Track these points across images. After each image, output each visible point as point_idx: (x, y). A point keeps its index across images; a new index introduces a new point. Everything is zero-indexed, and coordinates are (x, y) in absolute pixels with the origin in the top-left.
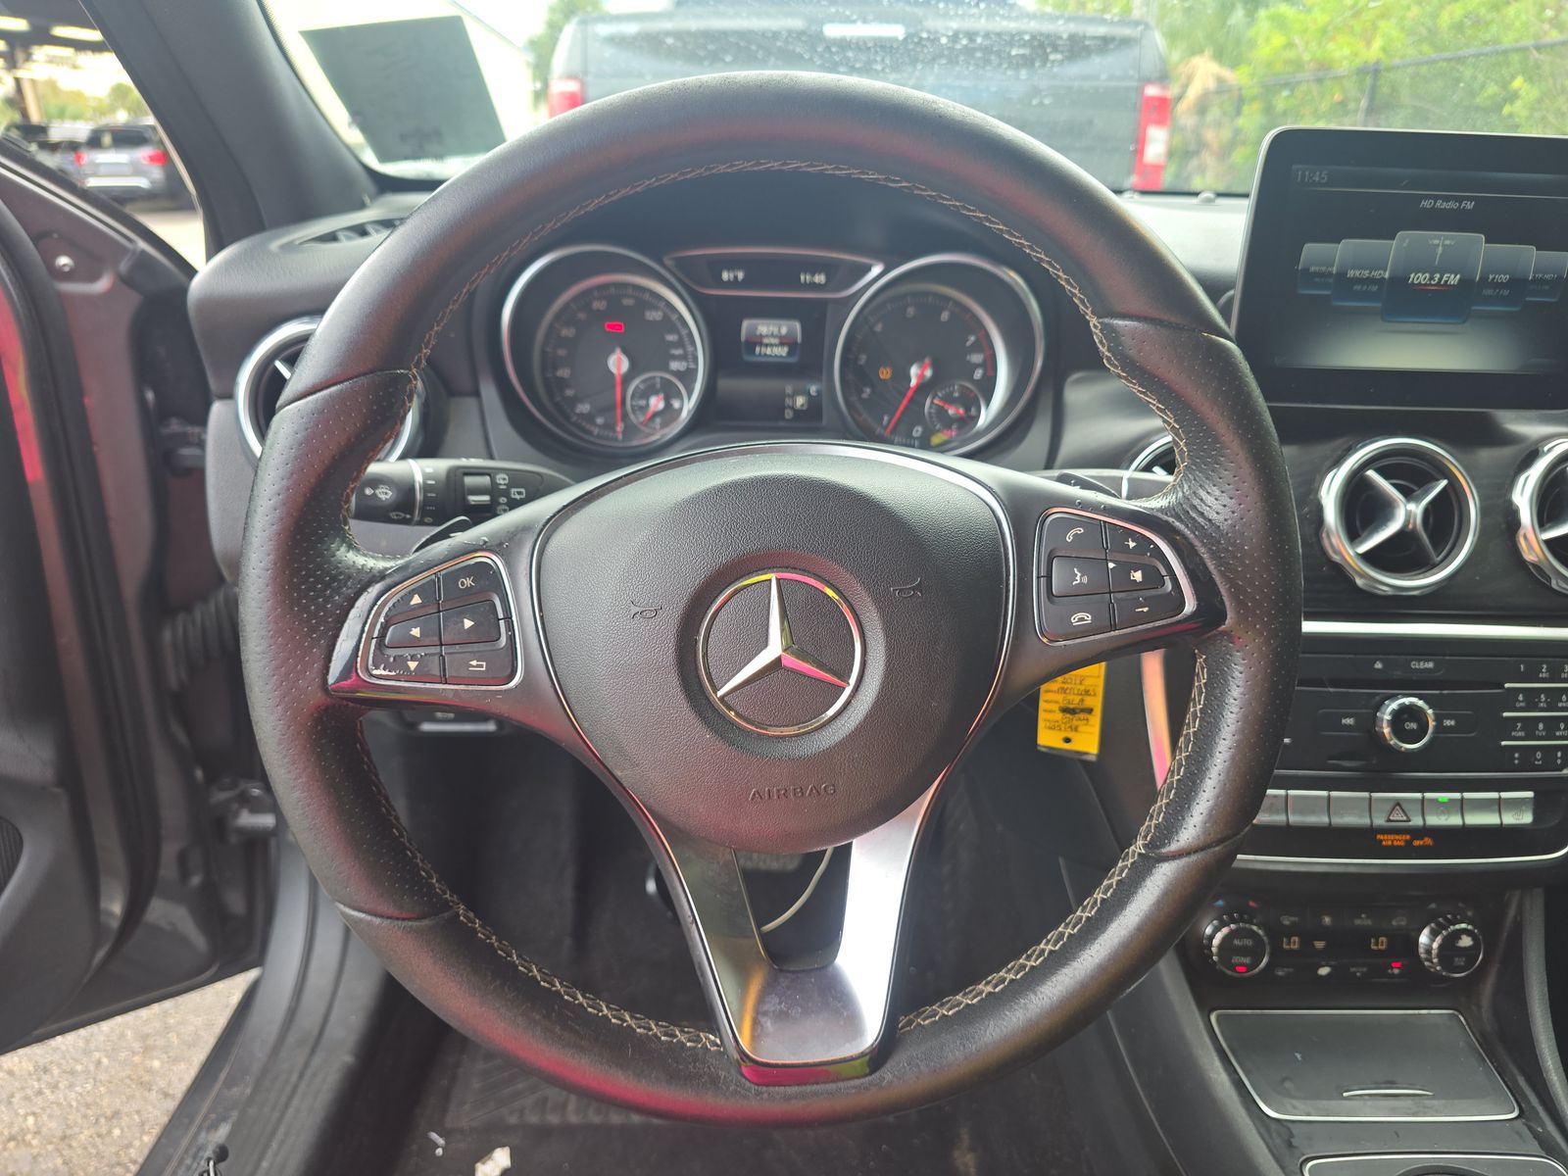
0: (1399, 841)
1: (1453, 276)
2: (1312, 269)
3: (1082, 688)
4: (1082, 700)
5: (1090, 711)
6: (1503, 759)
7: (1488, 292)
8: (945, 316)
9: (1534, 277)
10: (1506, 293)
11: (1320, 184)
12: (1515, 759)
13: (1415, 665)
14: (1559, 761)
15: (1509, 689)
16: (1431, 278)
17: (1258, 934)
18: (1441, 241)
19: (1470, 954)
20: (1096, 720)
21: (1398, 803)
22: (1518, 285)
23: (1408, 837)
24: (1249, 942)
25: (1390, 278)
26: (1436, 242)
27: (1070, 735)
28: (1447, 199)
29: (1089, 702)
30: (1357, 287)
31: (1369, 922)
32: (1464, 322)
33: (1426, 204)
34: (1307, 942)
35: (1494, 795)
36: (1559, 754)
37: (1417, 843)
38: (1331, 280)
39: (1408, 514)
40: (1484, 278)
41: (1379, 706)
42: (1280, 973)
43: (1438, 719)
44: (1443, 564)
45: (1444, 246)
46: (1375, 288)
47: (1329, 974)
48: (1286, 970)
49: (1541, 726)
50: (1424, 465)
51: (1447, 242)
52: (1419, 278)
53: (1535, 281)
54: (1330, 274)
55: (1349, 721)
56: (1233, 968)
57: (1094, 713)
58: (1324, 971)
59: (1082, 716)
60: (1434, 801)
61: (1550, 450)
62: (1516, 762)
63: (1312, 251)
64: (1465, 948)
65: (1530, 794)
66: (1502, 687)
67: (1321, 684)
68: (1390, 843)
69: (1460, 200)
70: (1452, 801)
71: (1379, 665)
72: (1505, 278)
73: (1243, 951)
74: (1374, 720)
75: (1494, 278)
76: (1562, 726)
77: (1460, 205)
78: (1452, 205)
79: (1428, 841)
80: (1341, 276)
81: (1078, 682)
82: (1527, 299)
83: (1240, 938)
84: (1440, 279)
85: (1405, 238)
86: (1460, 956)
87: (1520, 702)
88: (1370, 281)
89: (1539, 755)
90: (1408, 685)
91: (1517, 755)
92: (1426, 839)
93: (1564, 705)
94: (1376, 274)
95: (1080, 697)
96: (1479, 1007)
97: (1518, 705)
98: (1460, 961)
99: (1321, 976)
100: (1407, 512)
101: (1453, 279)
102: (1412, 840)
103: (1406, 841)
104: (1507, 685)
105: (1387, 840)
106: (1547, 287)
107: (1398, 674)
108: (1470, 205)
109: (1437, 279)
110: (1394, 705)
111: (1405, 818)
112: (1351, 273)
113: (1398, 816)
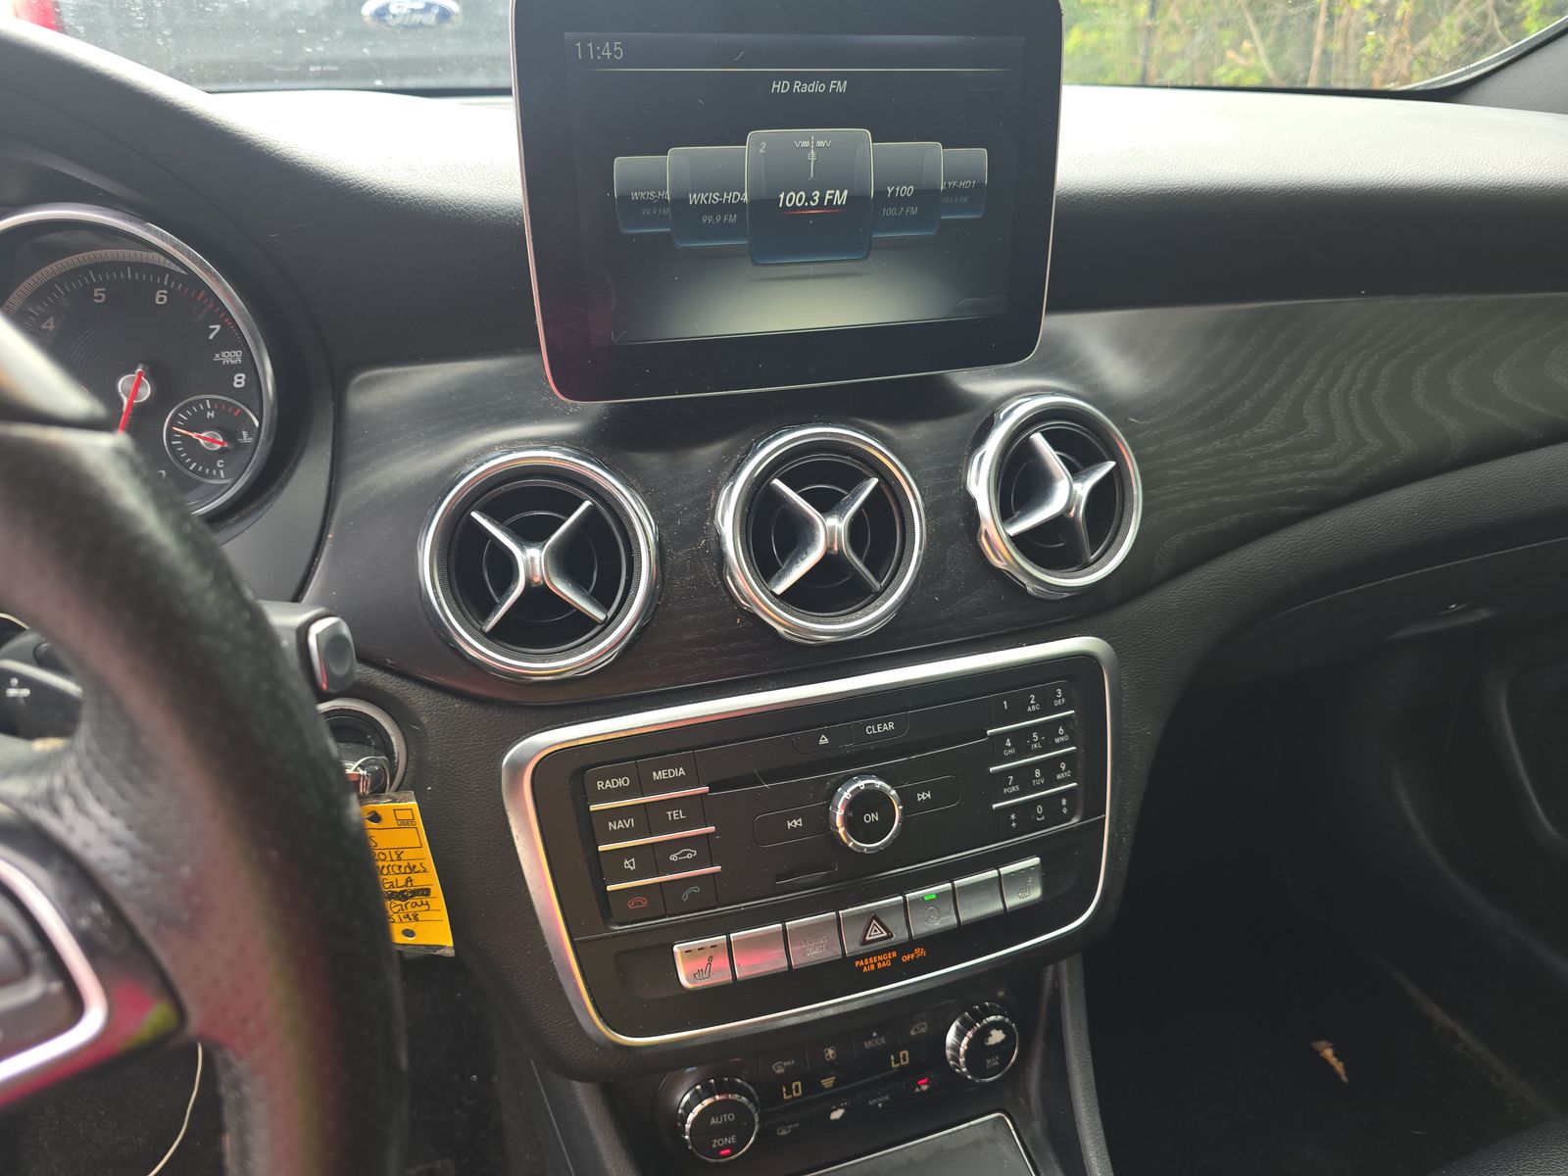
0: (884, 961)
1: (838, 192)
2: (635, 195)
3: (404, 864)
4: (409, 880)
5: (426, 892)
6: (998, 825)
7: (890, 212)
8: (161, 298)
9: (947, 185)
10: (914, 211)
11: (613, 63)
12: (1012, 821)
13: (871, 730)
14: (1065, 811)
15: (993, 736)
16: (809, 198)
17: (741, 1104)
18: (812, 143)
19: (1003, 1049)
20: (438, 900)
21: (874, 916)
22: (927, 197)
23: (894, 954)
24: (730, 1117)
25: (751, 201)
26: (805, 144)
27: (411, 926)
28: (807, 78)
29: (419, 881)
30: (707, 219)
31: (883, 1040)
32: (866, 257)
33: (779, 87)
34: (812, 1085)
35: (992, 873)
36: (1064, 802)
37: (906, 958)
38: (667, 211)
39: (831, 534)
40: (881, 193)
41: (831, 795)
42: (784, 1133)
43: (906, 798)
44: (888, 591)
45: (816, 148)
46: (733, 219)
47: (843, 1116)
48: (789, 1127)
49: (1038, 773)
50: (848, 461)
51: (821, 143)
52: (794, 199)
53: (948, 191)
54: (663, 202)
55: (796, 823)
56: (716, 1153)
57: (432, 894)
58: (837, 1115)
59: (417, 900)
60: (920, 901)
61: (1006, 416)
62: (1014, 825)
63: (625, 166)
64: (997, 1045)
65: (1036, 860)
66: (985, 735)
67: (752, 780)
68: (873, 967)
69: (825, 78)
70: (940, 895)
71: (824, 741)
72: (907, 190)
73: (723, 1130)
74: (826, 816)
75: (894, 192)
76: (1063, 766)
77: (828, 87)
78: (816, 87)
79: (920, 952)
80: (680, 202)
81: (395, 857)
82: (943, 218)
83: (718, 1115)
84: (822, 199)
85: (760, 142)
86: (991, 1056)
87: (1008, 748)
88: (723, 208)
89: (1040, 809)
90: (863, 759)
91: (1013, 817)
92: (917, 950)
93: (1062, 739)
94: (730, 197)
95: (406, 876)
96: (1027, 1097)
97: (1006, 753)
98: (993, 1062)
99: (835, 1120)
100: (830, 529)
101: (840, 197)
102: (899, 956)
103: (892, 960)
104: (989, 732)
105: (868, 965)
106: (965, 199)
107: (849, 747)
108: (841, 87)
109: (816, 198)
110: (846, 794)
111: (885, 934)
112: (693, 199)
113: (876, 933)
